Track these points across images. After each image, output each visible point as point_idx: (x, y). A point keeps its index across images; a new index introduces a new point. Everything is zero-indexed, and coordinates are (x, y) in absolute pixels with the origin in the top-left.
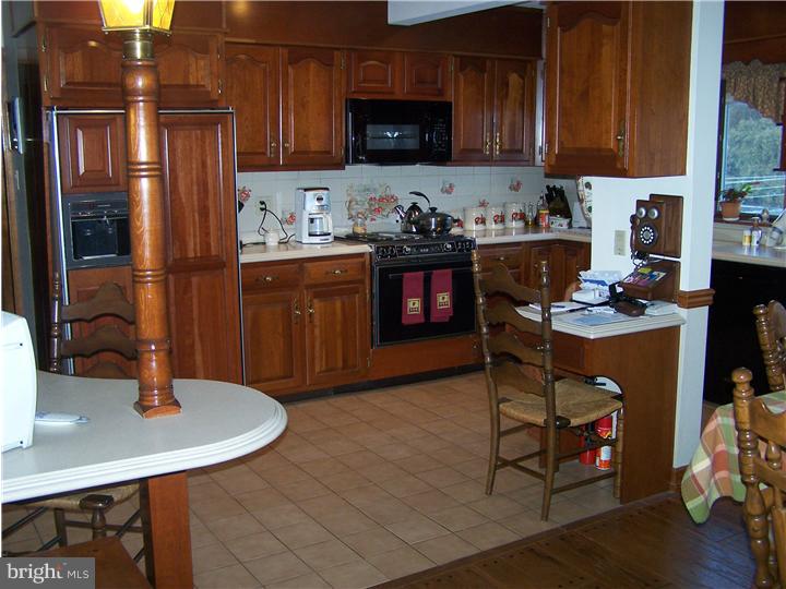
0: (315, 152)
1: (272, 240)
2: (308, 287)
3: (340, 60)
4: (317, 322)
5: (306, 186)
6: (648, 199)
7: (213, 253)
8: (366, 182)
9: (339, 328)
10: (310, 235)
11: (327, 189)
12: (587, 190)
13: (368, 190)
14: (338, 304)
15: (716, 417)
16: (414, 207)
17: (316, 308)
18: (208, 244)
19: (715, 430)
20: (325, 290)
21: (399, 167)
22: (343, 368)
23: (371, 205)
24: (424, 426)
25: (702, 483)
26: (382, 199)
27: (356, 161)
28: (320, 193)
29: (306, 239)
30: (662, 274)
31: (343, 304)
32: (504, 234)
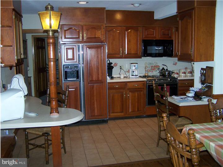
0: (133, 54)
1: (122, 77)
2: (129, 89)
3: (140, 29)
4: (130, 98)
5: (131, 63)
6: (205, 68)
7: (100, 79)
8: (151, 62)
9: (136, 100)
10: (132, 75)
11: (137, 63)
12: (193, 65)
13: (151, 64)
14: (136, 94)
16: (163, 69)
17: (130, 95)
18: (99, 77)
20: (133, 90)
21: (160, 58)
22: (138, 111)
23: (151, 68)
24: (153, 128)
26: (155, 66)
27: (144, 56)
28: (135, 64)
29: (131, 77)
30: (207, 89)
31: (138, 94)
32: (185, 77)
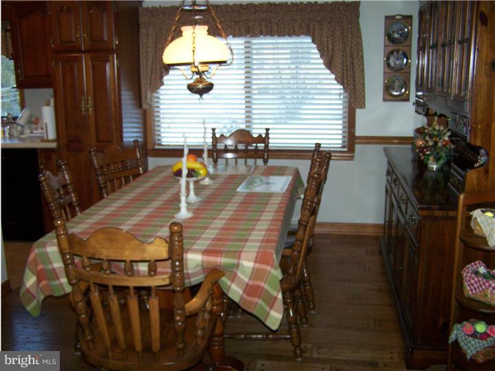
15: (34, 249)
19: (35, 258)
25: (33, 291)
